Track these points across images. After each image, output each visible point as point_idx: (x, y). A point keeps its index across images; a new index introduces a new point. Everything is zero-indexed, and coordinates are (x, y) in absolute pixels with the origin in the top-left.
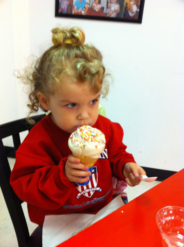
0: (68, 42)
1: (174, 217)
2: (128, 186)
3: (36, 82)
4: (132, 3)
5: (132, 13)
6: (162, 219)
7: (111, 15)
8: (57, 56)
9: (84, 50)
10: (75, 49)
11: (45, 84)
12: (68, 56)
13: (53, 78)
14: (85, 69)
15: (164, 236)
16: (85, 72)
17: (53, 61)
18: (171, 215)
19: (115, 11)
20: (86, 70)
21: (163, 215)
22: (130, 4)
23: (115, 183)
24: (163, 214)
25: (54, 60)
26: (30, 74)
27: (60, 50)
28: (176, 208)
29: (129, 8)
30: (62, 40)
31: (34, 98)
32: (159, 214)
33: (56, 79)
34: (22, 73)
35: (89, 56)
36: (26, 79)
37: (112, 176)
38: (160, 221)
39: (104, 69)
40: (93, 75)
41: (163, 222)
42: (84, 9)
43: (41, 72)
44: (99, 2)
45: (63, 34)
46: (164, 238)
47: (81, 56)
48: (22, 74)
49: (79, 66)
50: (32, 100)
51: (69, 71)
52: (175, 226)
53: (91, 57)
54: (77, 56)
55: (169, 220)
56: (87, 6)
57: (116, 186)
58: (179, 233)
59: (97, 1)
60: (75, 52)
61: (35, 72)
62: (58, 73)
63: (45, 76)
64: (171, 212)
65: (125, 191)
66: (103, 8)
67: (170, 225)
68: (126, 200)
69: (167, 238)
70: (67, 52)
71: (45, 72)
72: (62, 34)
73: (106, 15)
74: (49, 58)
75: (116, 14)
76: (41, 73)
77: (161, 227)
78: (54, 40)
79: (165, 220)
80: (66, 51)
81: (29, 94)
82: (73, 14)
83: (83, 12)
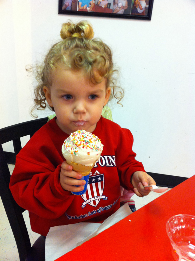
1: (185, 226)
5: (141, 9)
7: (118, 12)
9: (86, 42)
14: (80, 55)
15: (174, 246)
16: (81, 59)
18: (182, 224)
19: (123, 7)
21: (174, 224)
23: (122, 190)
29: (137, 4)
32: (169, 223)
38: (170, 230)
41: (173, 232)
55: (180, 229)
57: (123, 193)
60: (76, 42)
64: (182, 221)
65: (132, 199)
67: (181, 234)
68: (134, 209)
73: (113, 11)
75: (124, 10)
77: (171, 237)
79: (176, 229)
82: (77, 10)
83: (88, 9)
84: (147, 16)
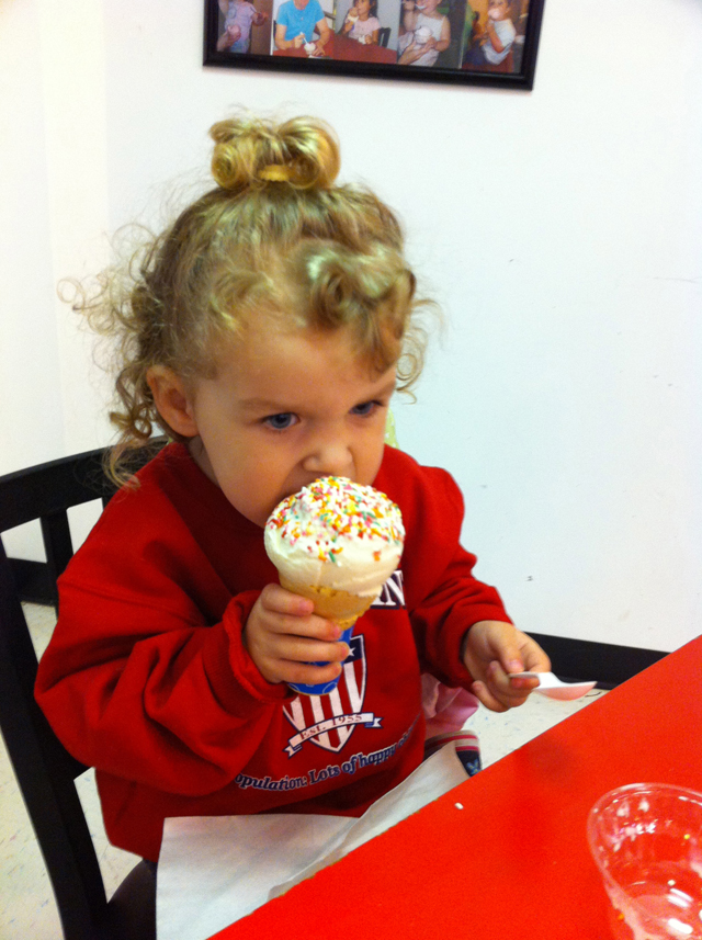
0: (275, 174)
1: (657, 823)
2: (481, 707)
3: (146, 329)
4: (495, 13)
5: (498, 50)
6: (612, 833)
7: (415, 59)
8: (231, 229)
9: (335, 208)
10: (300, 203)
11: (182, 336)
12: (274, 230)
13: (214, 313)
14: (338, 280)
15: (617, 897)
16: (339, 292)
17: (214, 247)
18: (644, 818)
19: (433, 43)
20: (342, 285)
21: (615, 819)
22: (490, 18)
23: (433, 697)
24: (614, 814)
25: (221, 245)
26: (121, 294)
27: (244, 206)
28: (663, 790)
29: (483, 30)
30: (250, 169)
31: (137, 391)
32: (598, 813)
33: (226, 315)
34: (93, 291)
35: (356, 230)
36: (108, 313)
37: (422, 673)
38: (601, 841)
39: (412, 280)
40: (369, 304)
41: (614, 845)
42: (315, 37)
43: (166, 287)
44: (372, 11)
45: (257, 145)
46: (616, 905)
47: (326, 229)
48: (90, 295)
49: (314, 268)
50: (128, 394)
51: (277, 285)
52: (658, 861)
53: (361, 233)
54: (307, 230)
55: (638, 837)
56: (326, 25)
57: (437, 708)
58: (674, 887)
59: (364, 6)
60: (302, 214)
61: (141, 290)
62: (234, 295)
63: (181, 306)
64: (644, 806)
65: (467, 727)
66: (384, 33)
67: (640, 856)
68: (473, 764)
69: (630, 904)
70: (268, 213)
71: (181, 290)
72: (254, 143)
73: (399, 57)
74: (199, 235)
75: (436, 54)
76: (165, 295)
77: (606, 863)
78: (222, 167)
79: (623, 837)
80: (268, 208)
81: (117, 373)
82: (271, 54)
83: (310, 48)
84: (518, 74)
